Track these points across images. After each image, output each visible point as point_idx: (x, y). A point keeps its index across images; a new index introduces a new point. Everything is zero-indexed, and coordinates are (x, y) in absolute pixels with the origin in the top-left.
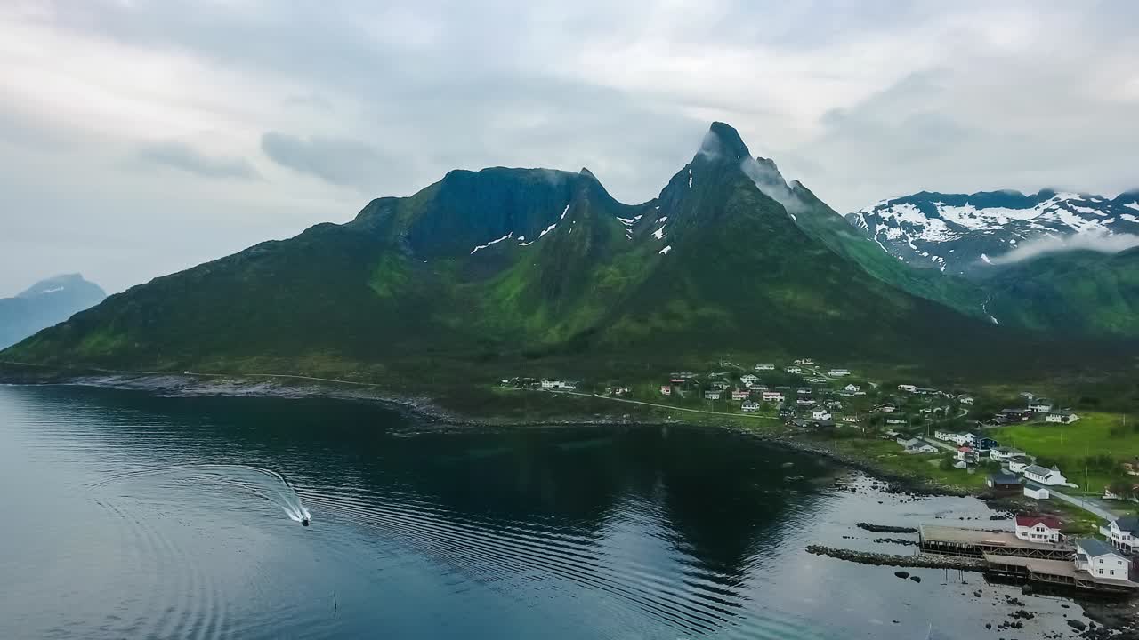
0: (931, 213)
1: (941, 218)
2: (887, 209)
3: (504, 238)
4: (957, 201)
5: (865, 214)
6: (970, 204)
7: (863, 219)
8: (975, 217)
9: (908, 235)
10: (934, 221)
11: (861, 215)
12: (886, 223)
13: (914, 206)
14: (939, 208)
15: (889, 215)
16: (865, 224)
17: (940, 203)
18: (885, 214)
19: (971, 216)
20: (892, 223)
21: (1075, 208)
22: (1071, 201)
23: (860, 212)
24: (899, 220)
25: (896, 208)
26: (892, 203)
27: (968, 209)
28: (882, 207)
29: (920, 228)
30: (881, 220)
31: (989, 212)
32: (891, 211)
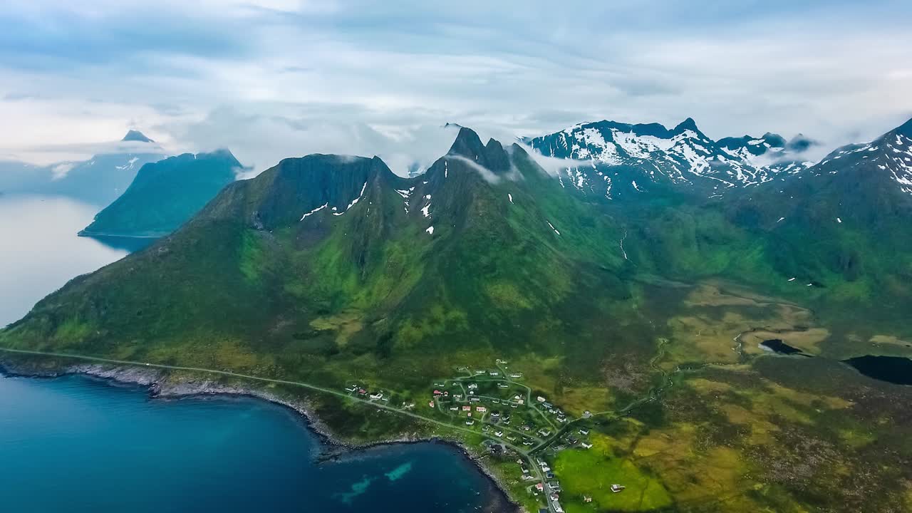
0: (608, 138)
1: (614, 142)
2: (581, 132)
3: (322, 207)
4: (624, 128)
5: (566, 135)
6: (633, 132)
7: (564, 139)
8: (635, 143)
9: (592, 156)
10: (610, 144)
11: (563, 135)
12: (579, 144)
13: (598, 130)
14: (613, 134)
15: (581, 137)
16: (565, 143)
17: (615, 129)
18: (578, 136)
19: (633, 141)
20: (583, 145)
21: (694, 145)
22: (692, 139)
23: (563, 132)
24: (587, 141)
25: (587, 131)
26: (584, 127)
27: (632, 135)
28: (577, 130)
29: (600, 150)
30: (575, 141)
31: (644, 139)
32: (583, 134)
